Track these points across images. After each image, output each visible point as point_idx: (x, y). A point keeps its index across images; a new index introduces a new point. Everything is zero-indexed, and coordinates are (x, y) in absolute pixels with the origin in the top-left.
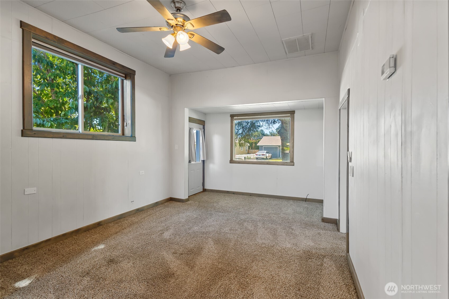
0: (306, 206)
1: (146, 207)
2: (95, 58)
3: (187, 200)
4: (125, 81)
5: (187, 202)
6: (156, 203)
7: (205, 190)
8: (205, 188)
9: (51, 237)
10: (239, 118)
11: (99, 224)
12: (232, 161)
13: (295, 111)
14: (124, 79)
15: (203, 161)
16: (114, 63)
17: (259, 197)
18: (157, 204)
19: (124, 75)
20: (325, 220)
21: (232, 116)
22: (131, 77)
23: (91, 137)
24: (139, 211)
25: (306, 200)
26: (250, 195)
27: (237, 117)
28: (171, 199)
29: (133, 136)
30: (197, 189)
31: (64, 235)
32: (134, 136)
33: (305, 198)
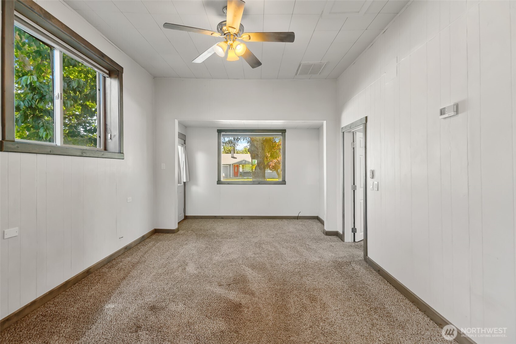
0: (301, 223)
1: (133, 244)
2: (84, 45)
3: (178, 230)
4: (108, 80)
5: (177, 233)
6: (143, 237)
7: (186, 218)
8: (186, 215)
9: (36, 299)
10: (227, 133)
11: (88, 272)
12: (219, 182)
13: (286, 130)
14: (108, 76)
15: (185, 183)
16: (103, 55)
17: (252, 219)
18: (144, 239)
19: (107, 72)
20: (328, 234)
21: (219, 131)
22: (118, 76)
23: (80, 154)
24: (128, 249)
25: (298, 218)
26: (242, 219)
27: (226, 132)
28: (156, 232)
29: (121, 152)
30: (180, 216)
31: (51, 292)
32: (123, 152)
33: (297, 216)
